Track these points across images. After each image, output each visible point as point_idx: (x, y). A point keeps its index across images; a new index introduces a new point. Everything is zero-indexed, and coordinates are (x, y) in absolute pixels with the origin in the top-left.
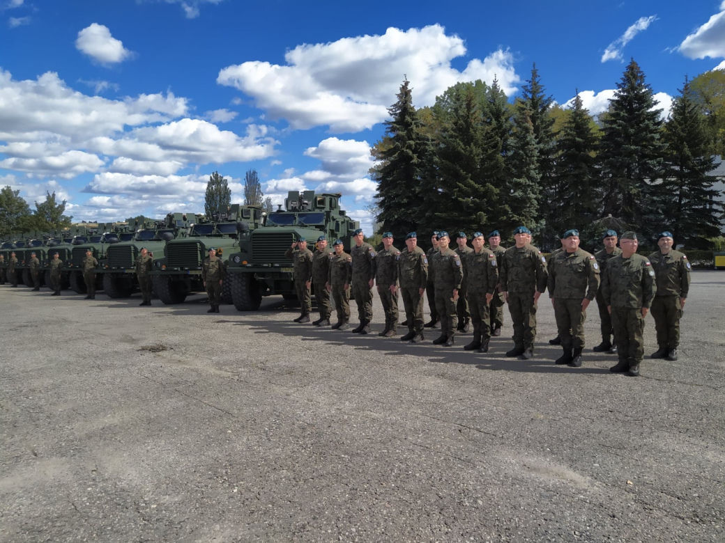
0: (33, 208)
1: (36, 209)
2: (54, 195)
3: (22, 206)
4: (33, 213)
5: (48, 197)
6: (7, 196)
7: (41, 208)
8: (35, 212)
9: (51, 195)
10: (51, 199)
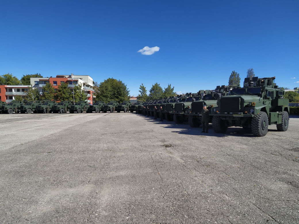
0: (164, 90)
1: (165, 90)
2: (170, 85)
3: (161, 89)
4: (164, 92)
5: (168, 86)
6: (156, 86)
7: (166, 90)
8: (164, 91)
9: (169, 85)
10: (169, 86)
